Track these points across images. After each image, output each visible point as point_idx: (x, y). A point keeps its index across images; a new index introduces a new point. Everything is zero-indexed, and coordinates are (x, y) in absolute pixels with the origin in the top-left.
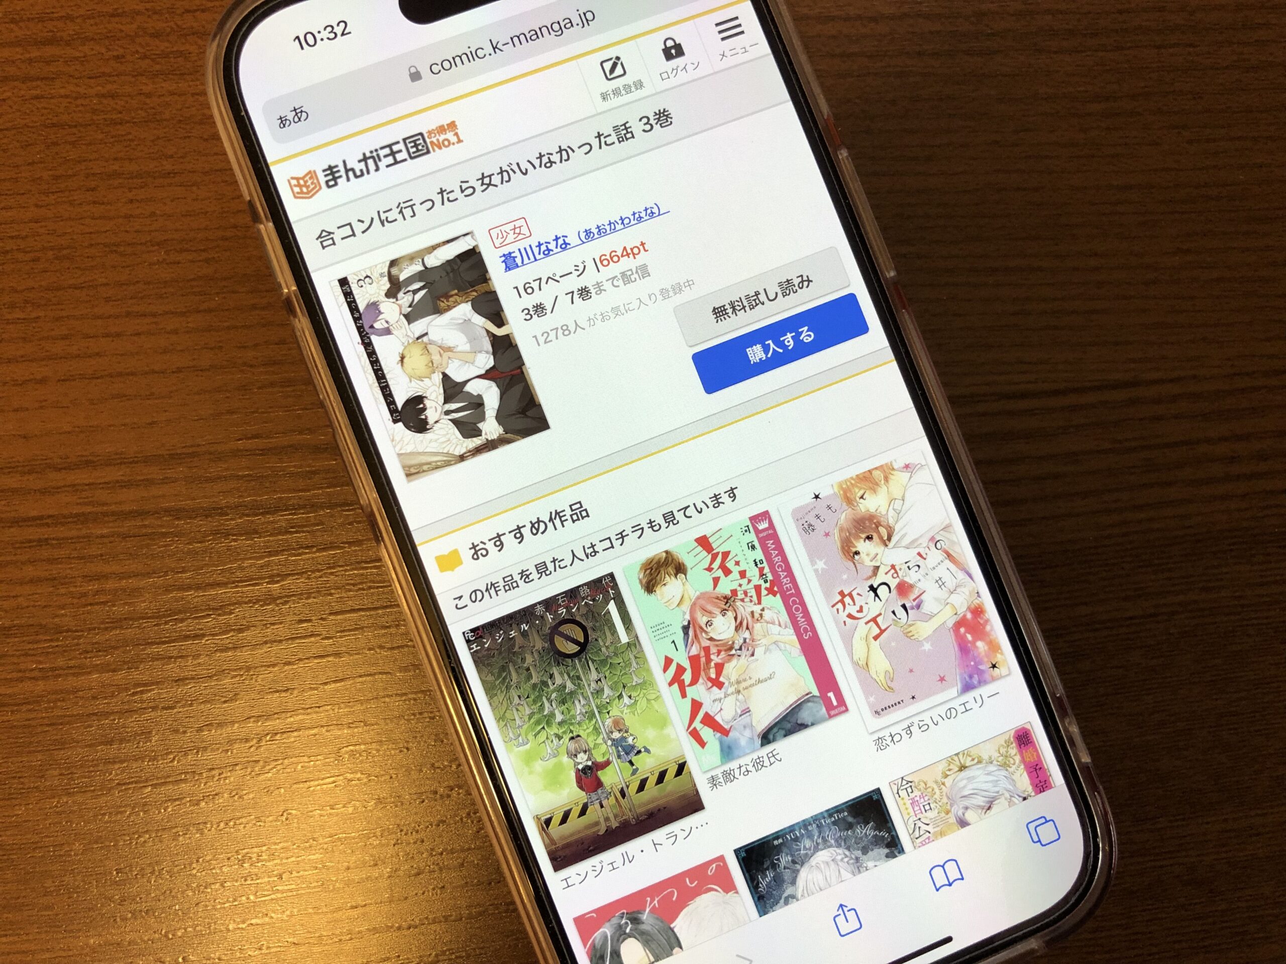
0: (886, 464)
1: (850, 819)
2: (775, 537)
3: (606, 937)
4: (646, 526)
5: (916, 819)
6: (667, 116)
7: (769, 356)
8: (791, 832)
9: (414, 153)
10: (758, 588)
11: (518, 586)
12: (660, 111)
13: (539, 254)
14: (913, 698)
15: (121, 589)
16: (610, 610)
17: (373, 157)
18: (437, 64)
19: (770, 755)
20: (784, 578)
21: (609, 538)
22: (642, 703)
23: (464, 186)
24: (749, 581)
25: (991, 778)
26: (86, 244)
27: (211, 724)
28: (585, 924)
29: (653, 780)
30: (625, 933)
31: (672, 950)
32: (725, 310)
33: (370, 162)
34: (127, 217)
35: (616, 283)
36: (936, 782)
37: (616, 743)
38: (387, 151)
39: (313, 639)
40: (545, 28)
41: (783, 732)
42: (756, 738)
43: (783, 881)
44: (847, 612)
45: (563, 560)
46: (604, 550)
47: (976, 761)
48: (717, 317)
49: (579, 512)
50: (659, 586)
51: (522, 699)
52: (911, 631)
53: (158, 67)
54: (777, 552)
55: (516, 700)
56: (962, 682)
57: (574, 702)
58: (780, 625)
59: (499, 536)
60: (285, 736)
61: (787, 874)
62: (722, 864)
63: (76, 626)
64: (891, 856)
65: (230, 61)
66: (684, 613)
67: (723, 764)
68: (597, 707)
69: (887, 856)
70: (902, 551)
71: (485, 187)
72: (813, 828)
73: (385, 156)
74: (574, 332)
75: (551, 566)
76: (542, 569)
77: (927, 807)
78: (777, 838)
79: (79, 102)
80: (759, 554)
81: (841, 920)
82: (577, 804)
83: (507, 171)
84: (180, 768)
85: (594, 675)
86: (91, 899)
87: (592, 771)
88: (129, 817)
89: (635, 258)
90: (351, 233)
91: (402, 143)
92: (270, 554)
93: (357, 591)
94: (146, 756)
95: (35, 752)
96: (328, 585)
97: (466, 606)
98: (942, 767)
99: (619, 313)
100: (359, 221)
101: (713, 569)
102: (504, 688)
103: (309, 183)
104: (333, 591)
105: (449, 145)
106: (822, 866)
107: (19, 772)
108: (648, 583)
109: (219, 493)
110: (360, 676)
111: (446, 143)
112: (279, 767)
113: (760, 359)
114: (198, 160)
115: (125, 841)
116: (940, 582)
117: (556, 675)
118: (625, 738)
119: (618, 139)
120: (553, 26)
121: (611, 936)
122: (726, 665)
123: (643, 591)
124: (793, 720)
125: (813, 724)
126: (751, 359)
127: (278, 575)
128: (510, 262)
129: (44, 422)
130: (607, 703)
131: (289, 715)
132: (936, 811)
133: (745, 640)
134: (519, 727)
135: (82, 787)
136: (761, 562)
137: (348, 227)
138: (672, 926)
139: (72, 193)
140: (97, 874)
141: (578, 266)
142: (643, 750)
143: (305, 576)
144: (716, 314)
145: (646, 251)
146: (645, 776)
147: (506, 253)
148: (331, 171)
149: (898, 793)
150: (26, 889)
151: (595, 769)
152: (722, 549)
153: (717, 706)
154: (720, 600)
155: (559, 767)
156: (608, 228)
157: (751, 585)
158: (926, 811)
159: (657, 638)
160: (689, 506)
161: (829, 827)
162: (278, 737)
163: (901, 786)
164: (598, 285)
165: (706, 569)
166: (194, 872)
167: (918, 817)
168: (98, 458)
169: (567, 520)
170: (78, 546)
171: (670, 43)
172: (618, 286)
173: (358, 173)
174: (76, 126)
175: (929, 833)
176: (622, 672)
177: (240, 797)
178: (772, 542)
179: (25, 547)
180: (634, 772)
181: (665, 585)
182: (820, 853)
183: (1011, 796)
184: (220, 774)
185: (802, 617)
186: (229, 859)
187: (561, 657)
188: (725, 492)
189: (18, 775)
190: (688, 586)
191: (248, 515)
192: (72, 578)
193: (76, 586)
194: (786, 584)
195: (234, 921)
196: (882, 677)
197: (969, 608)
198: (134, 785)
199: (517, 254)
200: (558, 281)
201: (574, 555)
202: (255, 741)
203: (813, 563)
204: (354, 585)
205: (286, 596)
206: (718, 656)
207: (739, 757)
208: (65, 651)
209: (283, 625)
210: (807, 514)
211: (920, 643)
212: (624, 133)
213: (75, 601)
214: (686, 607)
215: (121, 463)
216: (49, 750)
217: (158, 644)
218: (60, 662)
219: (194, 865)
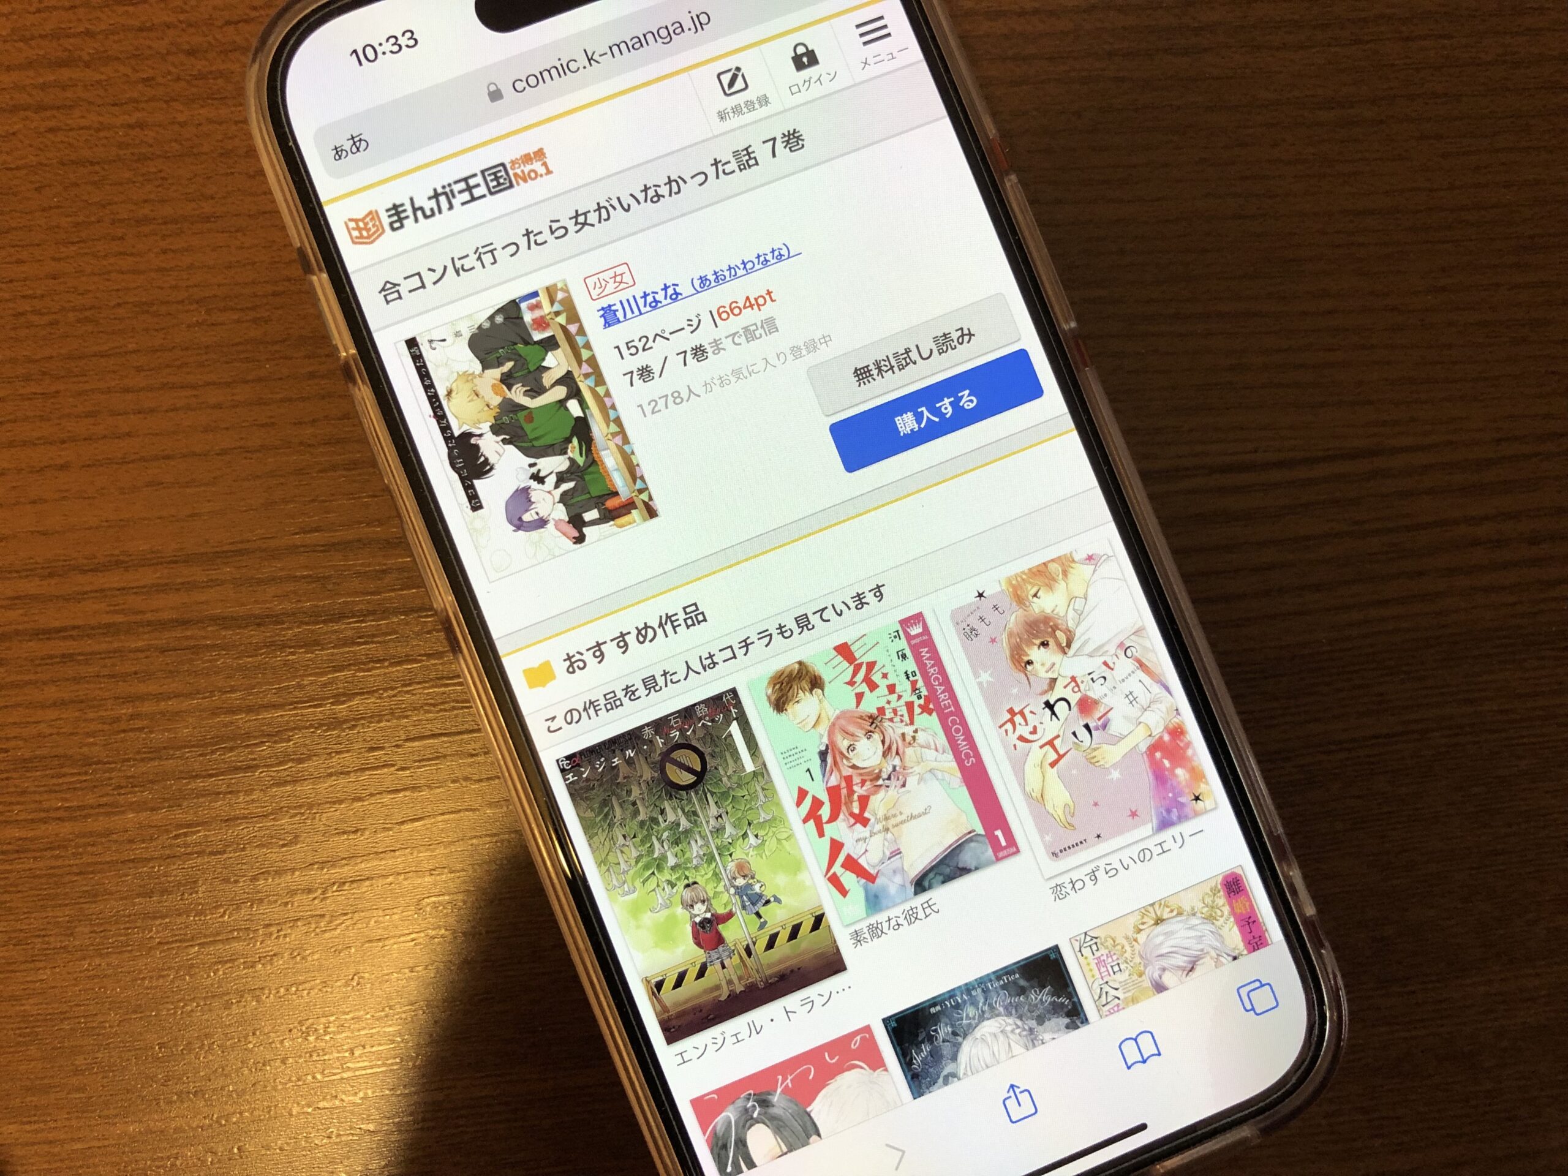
0: (1065, 555)
1: (1022, 983)
2: (930, 644)
3: (730, 1123)
4: (775, 633)
5: (1102, 982)
6: (798, 137)
7: (923, 426)
8: (951, 997)
9: (494, 187)
10: (910, 706)
11: (622, 705)
12: (789, 132)
13: (645, 306)
14: (1099, 836)
15: (159, 713)
16: (733, 733)
17: (445, 193)
18: (521, 80)
19: (925, 905)
20: (941, 693)
21: (731, 647)
22: (771, 844)
23: (555, 226)
24: (900, 697)
25: (1193, 933)
26: (112, 303)
27: (268, 872)
28: (705, 1107)
29: (784, 935)
30: (752, 1118)
31: (809, 1138)
32: (869, 371)
33: (443, 199)
34: (160, 270)
35: (737, 340)
36: (1127, 938)
37: (740, 891)
38: (462, 185)
39: (386, 770)
40: (651, 34)
41: (941, 878)
42: (908, 885)
43: (942, 1056)
44: (1017, 734)
45: (675, 673)
46: (724, 661)
47: (1175, 913)
48: (860, 380)
49: (695, 616)
50: (791, 704)
51: (628, 839)
52: (1095, 757)
53: (194, 90)
54: (932, 662)
55: (621, 840)
56: (1157, 818)
57: (689, 843)
58: (936, 750)
59: (598, 645)
60: (355, 885)
61: (946, 1050)
62: (867, 1036)
63: (107, 756)
64: (1072, 1026)
65: (275, 81)
66: (821, 736)
67: (868, 915)
68: (718, 849)
69: (1068, 1027)
70: (1084, 660)
71: (579, 226)
72: (978, 993)
73: (460, 192)
74: (687, 401)
75: (661, 681)
76: (650, 684)
77: (1116, 968)
78: (934, 1005)
79: (102, 134)
80: (911, 665)
81: (1012, 1103)
82: (693, 964)
83: (605, 207)
84: (232, 923)
85: (713, 810)
86: (129, 1079)
87: (711, 925)
88: (172, 981)
89: (760, 310)
90: (420, 285)
91: (480, 175)
92: (336, 669)
93: (438, 712)
94: (192, 910)
95: (60, 906)
96: (404, 706)
97: (560, 729)
98: (1134, 919)
99: (741, 376)
100: (430, 270)
101: (855, 682)
102: (606, 826)
103: (370, 225)
104: (409, 713)
105: (536, 178)
106: (989, 1039)
107: (43, 929)
108: (778, 700)
109: (274, 597)
110: (443, 814)
111: (533, 175)
112: (348, 923)
113: (912, 430)
114: (242, 200)
115: (168, 1010)
116: (1130, 697)
117: (668, 810)
118: (751, 885)
119: (739, 166)
120: (660, 31)
121: (735, 1122)
122: (873, 799)
123: (772, 709)
124: (953, 863)
125: (977, 869)
126: (900, 430)
127: (344, 694)
128: (609, 317)
129: (65, 515)
130: (730, 844)
131: (359, 860)
132: (1127, 973)
133: (894, 767)
134: (625, 872)
135: (117, 947)
136: (914, 674)
137: (417, 277)
138: (808, 1109)
139: (95, 243)
140: (136, 1050)
141: (691, 320)
142: (772, 899)
143: (376, 695)
144: (858, 376)
145: (772, 300)
146: (775, 931)
147: (605, 305)
148: (396, 210)
149: (1080, 951)
150: (52, 1067)
151: (715, 923)
152: (866, 659)
153: (861, 847)
154: (864, 720)
155: (672, 920)
156: (727, 274)
157: (902, 702)
158: (1114, 973)
159: (788, 766)
160: (826, 608)
161: (997, 992)
162: (346, 887)
163: (1084, 942)
164: (716, 343)
165: (847, 683)
166: (250, 1046)
167: (1105, 980)
168: (131, 558)
169: (680, 625)
170: (108, 662)
171: (801, 50)
172: (740, 344)
173: (428, 213)
174: (98, 163)
175: (1119, 999)
176: (748, 807)
177: (303, 958)
178: (926, 649)
179: (47, 664)
180: (762, 926)
181: (798, 702)
182: (986, 1023)
183: (1218, 955)
184: (278, 931)
185: (964, 740)
186: (290, 1031)
187: (674, 789)
188: (870, 591)
189: (43, 933)
190: (825, 703)
191: (307, 624)
192: (102, 700)
193: (106, 710)
194: (944, 700)
195: (298, 1104)
196: (1060, 812)
197: (1166, 728)
198: (178, 944)
199: (618, 307)
200: (668, 339)
201: (688, 667)
202: (320, 891)
203: (976, 675)
204: (434, 705)
205: (354, 719)
206: (862, 787)
207: (888, 908)
208: (95, 787)
209: (350, 754)
210: (969, 616)
211: (1106, 771)
212: (746, 159)
213: (106, 727)
214: (823, 729)
215: (157, 564)
216: (78, 903)
217: (204, 777)
218: (91, 799)
219: (251, 1038)
